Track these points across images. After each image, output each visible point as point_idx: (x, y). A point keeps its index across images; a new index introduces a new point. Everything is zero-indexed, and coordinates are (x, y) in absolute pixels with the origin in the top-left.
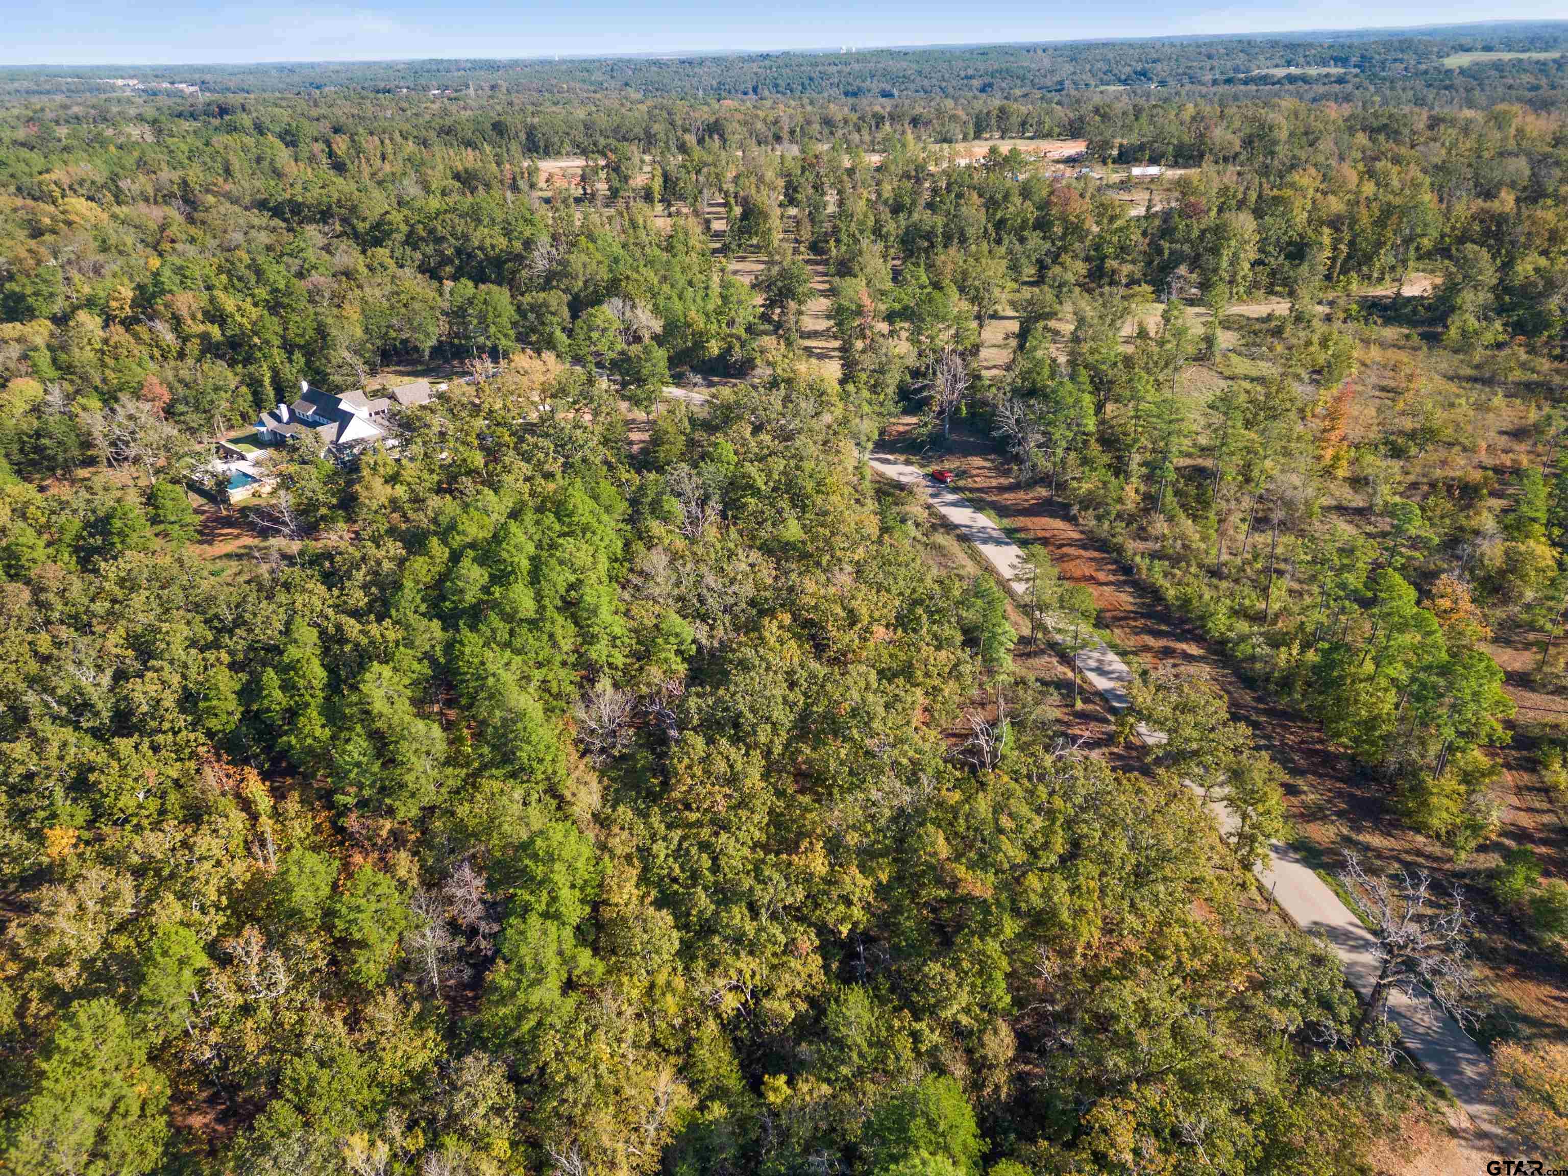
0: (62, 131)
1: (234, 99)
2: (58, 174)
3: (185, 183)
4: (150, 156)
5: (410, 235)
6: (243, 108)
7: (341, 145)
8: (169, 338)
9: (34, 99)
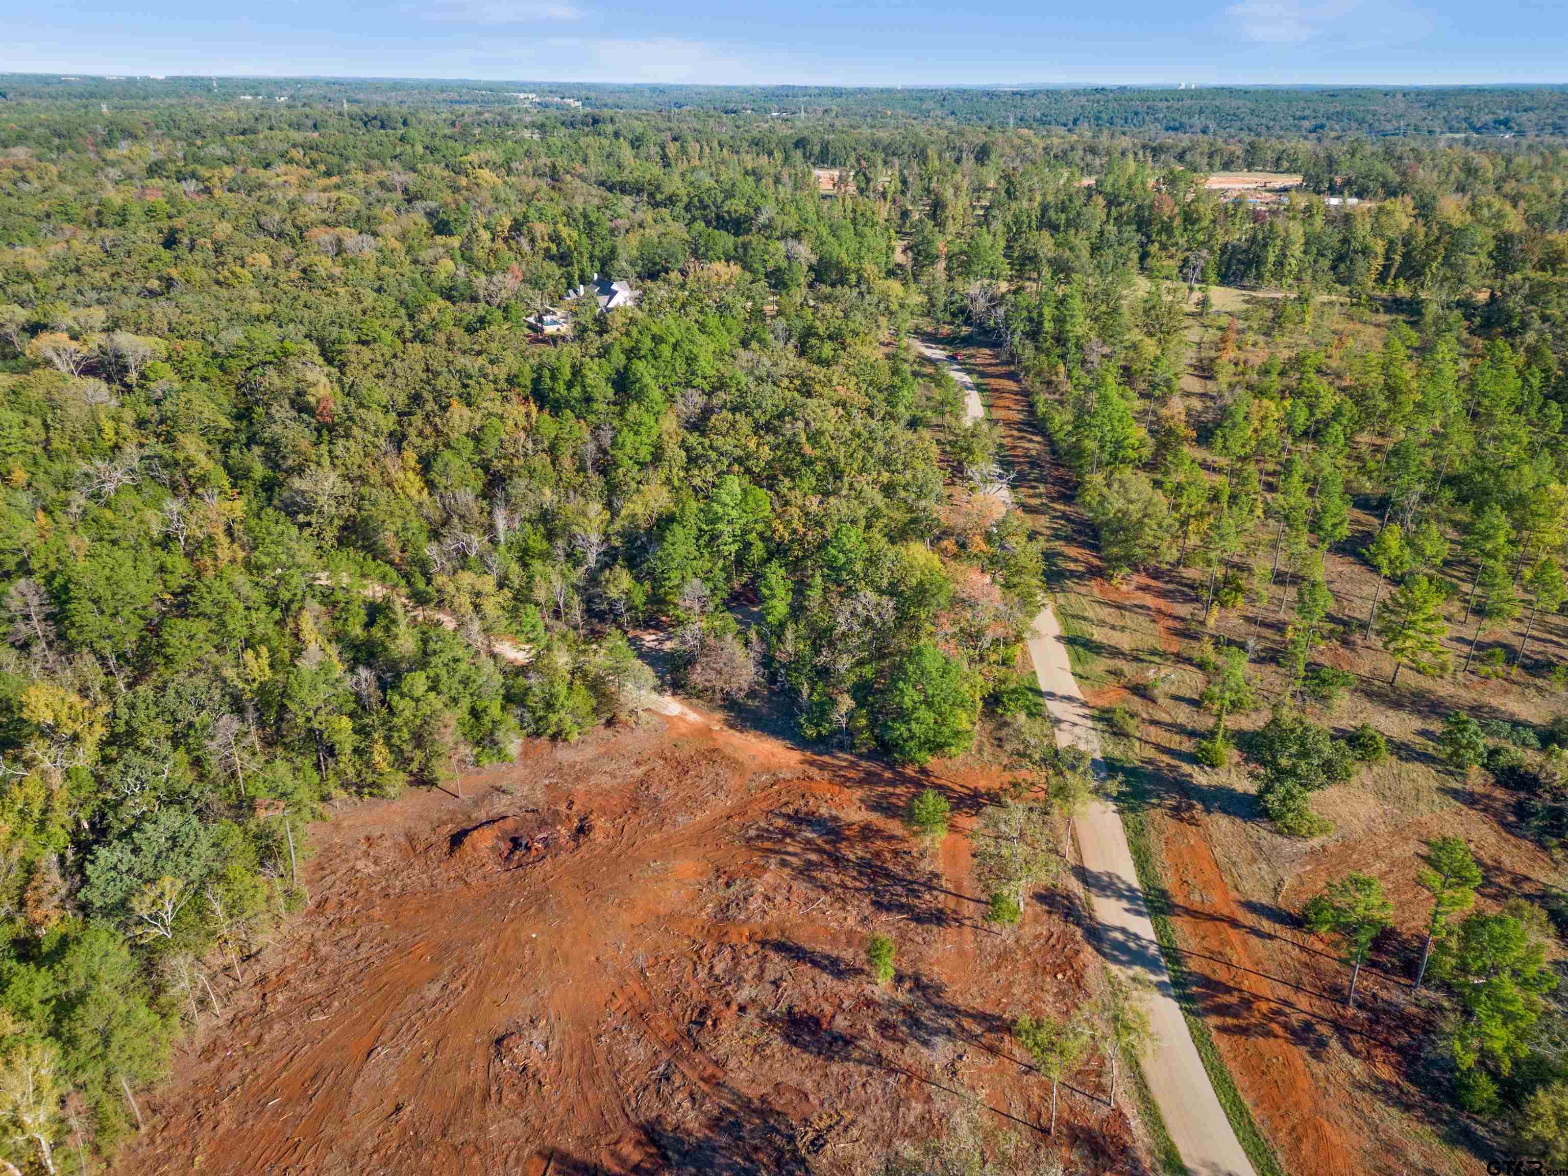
0: (477, 131)
1: (607, 113)
2: (473, 157)
3: (554, 167)
4: (534, 148)
5: (690, 203)
6: (612, 120)
7: (672, 149)
8: (526, 248)
9: (457, 107)
